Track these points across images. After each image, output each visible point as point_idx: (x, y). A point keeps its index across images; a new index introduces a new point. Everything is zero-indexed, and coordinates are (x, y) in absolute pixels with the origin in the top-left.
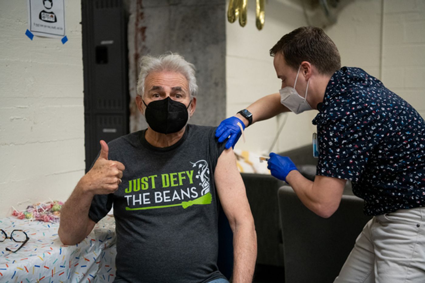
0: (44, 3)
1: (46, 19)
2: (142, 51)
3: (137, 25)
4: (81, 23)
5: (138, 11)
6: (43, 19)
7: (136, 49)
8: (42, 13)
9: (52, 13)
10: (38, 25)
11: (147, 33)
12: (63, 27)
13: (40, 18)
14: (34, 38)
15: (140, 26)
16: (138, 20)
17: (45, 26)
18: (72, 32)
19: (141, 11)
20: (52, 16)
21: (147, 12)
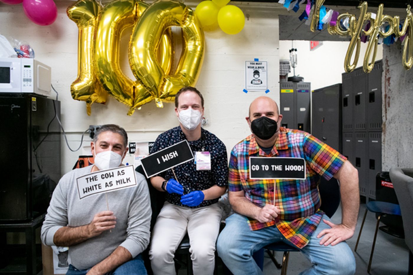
0: (254, 76)
1: (255, 83)
2: (388, 92)
3: (386, 77)
4: (279, 82)
5: (386, 68)
6: (253, 83)
7: (386, 92)
8: (253, 81)
9: (259, 80)
10: (250, 86)
11: (390, 82)
12: (266, 86)
13: (252, 83)
14: (248, 92)
15: (387, 77)
16: (386, 74)
17: (255, 86)
18: (272, 87)
19: (387, 68)
20: (259, 82)
21: (391, 68)
